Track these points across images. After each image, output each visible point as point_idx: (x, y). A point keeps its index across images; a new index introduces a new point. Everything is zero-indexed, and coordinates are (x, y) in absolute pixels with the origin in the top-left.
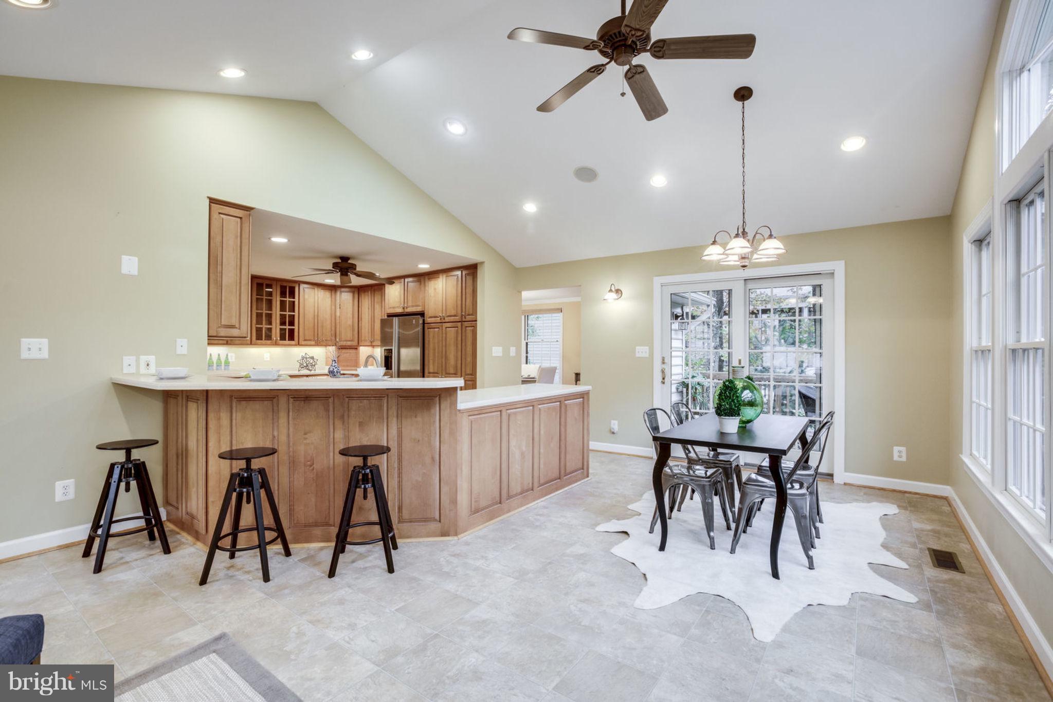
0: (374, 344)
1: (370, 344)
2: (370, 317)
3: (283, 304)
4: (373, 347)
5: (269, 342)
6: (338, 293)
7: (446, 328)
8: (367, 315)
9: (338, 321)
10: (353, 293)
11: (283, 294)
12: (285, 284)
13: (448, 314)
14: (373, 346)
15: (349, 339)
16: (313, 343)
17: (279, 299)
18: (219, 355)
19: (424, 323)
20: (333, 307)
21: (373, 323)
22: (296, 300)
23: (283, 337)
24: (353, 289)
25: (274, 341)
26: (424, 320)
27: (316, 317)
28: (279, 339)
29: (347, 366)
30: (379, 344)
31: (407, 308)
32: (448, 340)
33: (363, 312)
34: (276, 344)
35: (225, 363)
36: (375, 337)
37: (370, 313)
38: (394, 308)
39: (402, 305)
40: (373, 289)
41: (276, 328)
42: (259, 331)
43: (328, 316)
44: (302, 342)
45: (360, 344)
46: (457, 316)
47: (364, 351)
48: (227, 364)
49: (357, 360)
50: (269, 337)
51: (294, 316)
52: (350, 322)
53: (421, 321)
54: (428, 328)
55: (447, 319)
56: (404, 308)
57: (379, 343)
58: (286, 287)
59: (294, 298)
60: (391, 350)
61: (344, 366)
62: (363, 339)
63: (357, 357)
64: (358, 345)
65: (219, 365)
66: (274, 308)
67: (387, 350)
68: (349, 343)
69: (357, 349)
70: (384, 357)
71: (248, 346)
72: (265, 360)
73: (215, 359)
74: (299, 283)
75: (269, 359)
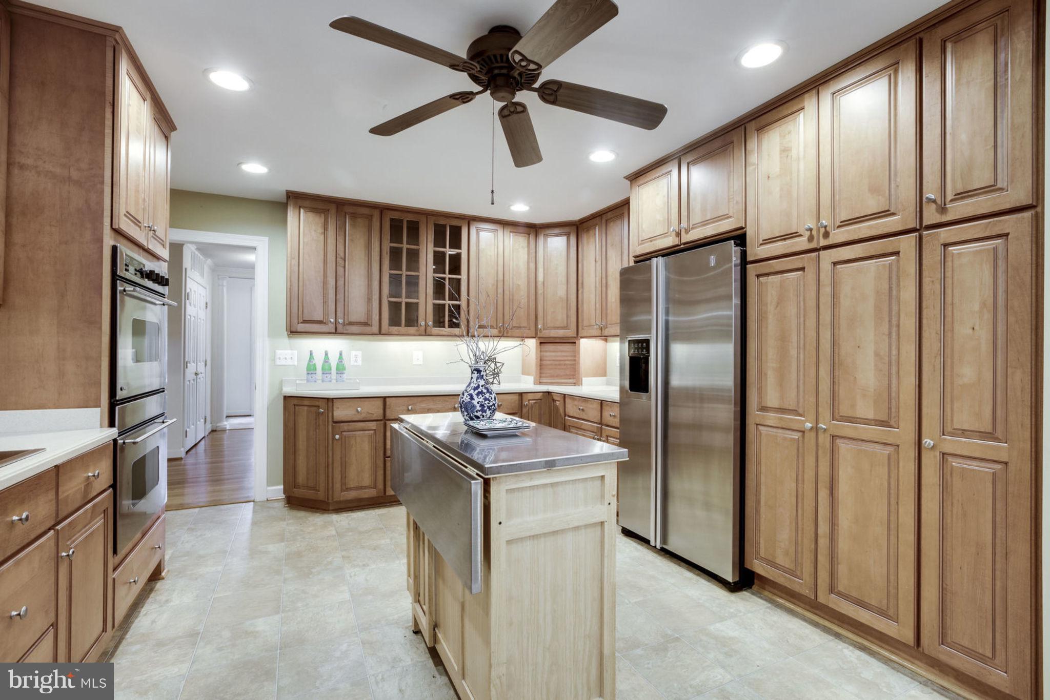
0: (606, 333)
1: (598, 333)
2: (598, 279)
3: (439, 259)
4: (606, 340)
5: (412, 330)
6: (541, 239)
7: (835, 264)
8: (593, 275)
9: (540, 291)
10: (568, 235)
11: (439, 240)
12: (442, 222)
13: (844, 216)
14: (605, 338)
15: (558, 324)
16: (495, 332)
17: (431, 248)
18: (326, 354)
19: (744, 262)
20: (532, 266)
21: (604, 289)
22: (464, 252)
23: (439, 323)
24: (567, 229)
25: (423, 328)
26: (744, 254)
27: (500, 285)
28: (431, 323)
29: (558, 376)
30: (618, 332)
31: (687, 231)
32: (845, 303)
33: (585, 269)
34: (426, 334)
35: (337, 369)
36: (609, 318)
37: (599, 268)
38: (651, 239)
39: (674, 226)
40: (604, 221)
41: (426, 301)
42: (395, 307)
43: (522, 282)
44: (474, 330)
45: (580, 335)
46: (893, 214)
47: (588, 347)
48: (341, 370)
49: (575, 365)
50: (412, 321)
51: (459, 280)
52: (562, 292)
53: (736, 259)
54: (758, 276)
55: (838, 236)
56: (679, 234)
57: (616, 330)
58: (444, 226)
59: (460, 248)
60: (647, 342)
61: (552, 376)
62: (585, 323)
63: (575, 360)
64: (578, 336)
65: (326, 371)
66: (422, 268)
67: (638, 342)
68: (561, 333)
69: (575, 343)
70: (628, 358)
71: (376, 337)
72: (415, 362)
73: (319, 362)
74: (470, 220)
75: (421, 362)
